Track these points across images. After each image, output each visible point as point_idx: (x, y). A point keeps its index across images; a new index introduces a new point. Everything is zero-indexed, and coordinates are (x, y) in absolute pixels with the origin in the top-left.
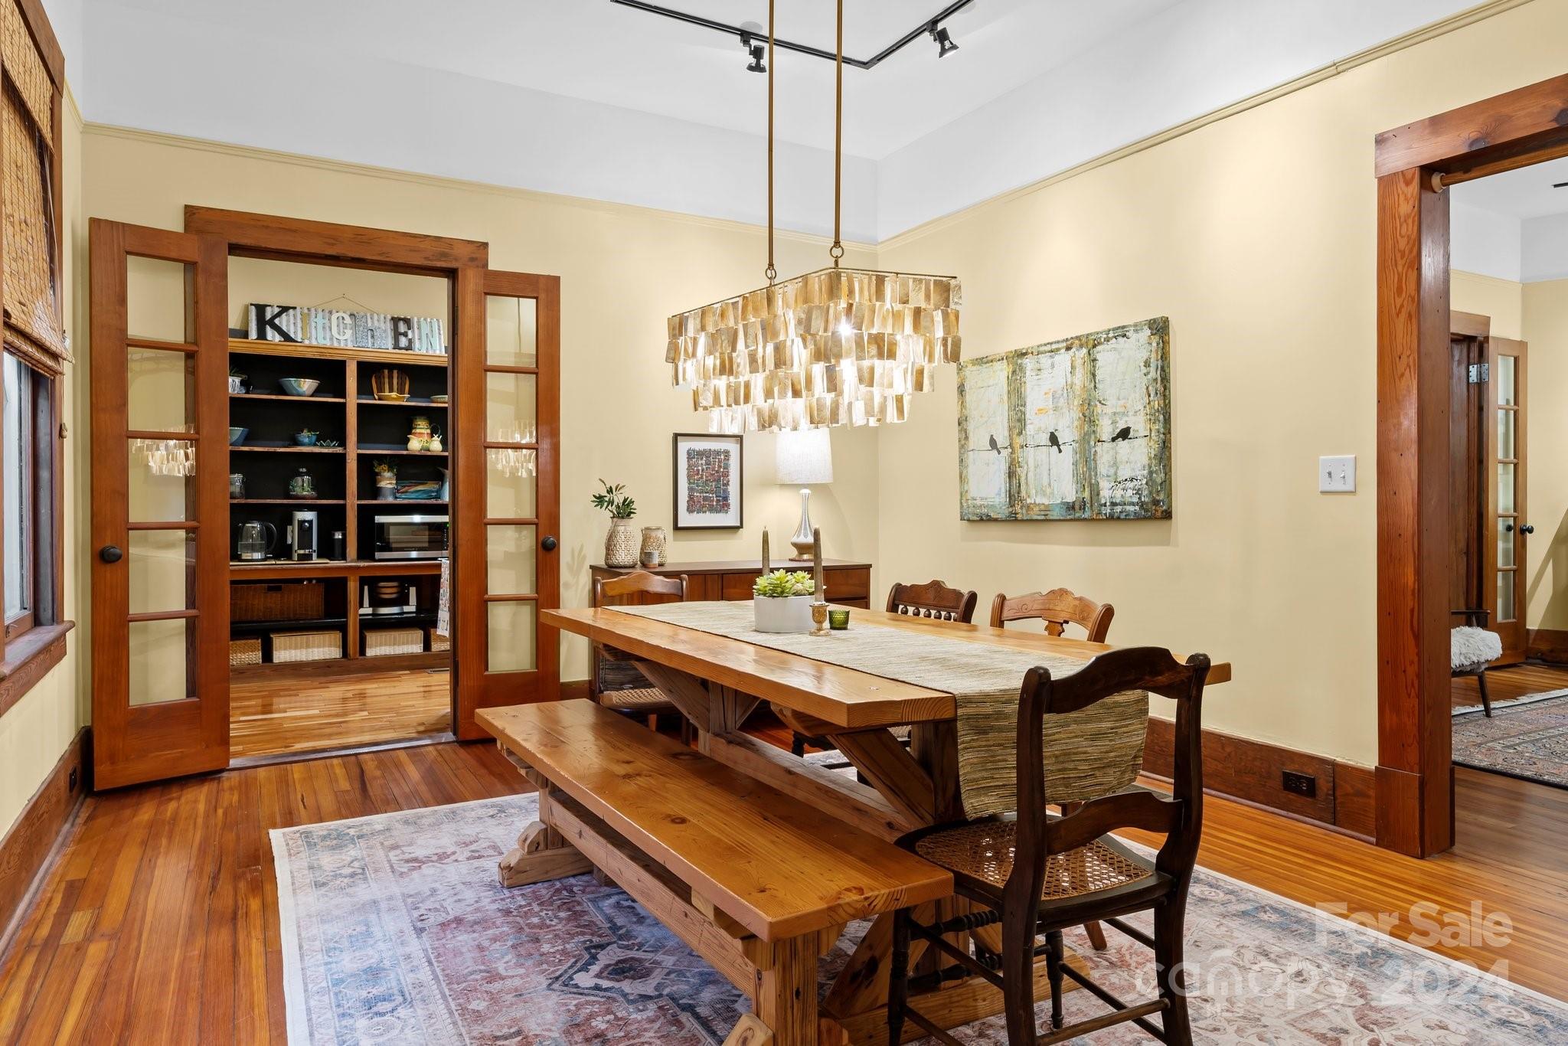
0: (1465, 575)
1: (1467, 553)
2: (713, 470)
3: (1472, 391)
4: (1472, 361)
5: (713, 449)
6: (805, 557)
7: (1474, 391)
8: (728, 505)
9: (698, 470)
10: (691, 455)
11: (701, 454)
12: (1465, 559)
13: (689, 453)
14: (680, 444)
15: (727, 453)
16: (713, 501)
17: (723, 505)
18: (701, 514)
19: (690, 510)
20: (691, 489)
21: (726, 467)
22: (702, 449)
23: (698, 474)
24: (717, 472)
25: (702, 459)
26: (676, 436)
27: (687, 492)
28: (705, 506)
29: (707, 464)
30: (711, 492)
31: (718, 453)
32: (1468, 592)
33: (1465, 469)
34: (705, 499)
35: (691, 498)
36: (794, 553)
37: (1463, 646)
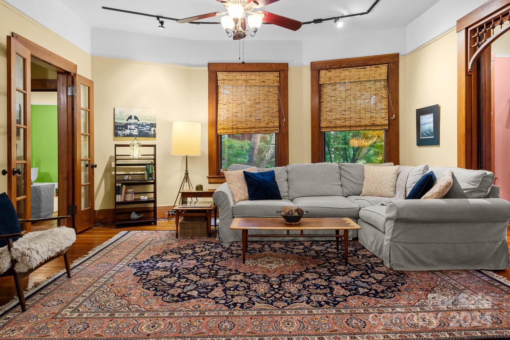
0: (66, 190)
1: (67, 179)
3: (69, 99)
4: (68, 84)
7: (70, 99)
12: (66, 182)
32: (68, 198)
33: (66, 137)
37: (50, 245)
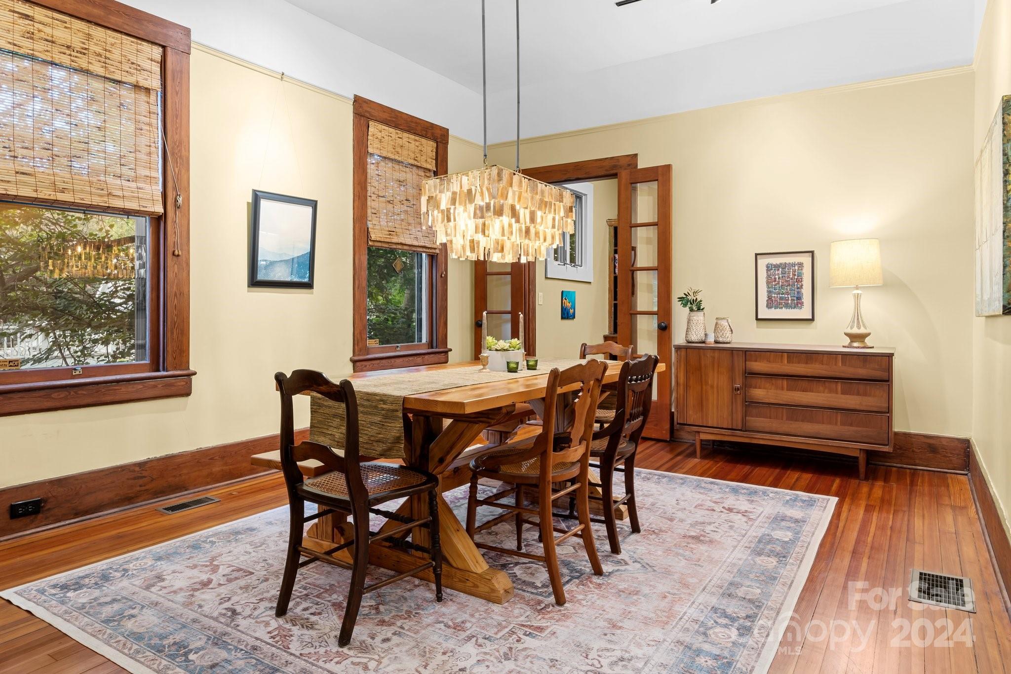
2: (788, 277)
5: (787, 262)
6: (855, 344)
8: (802, 304)
9: (775, 278)
10: (769, 268)
11: (777, 267)
13: (767, 267)
14: (759, 261)
15: (801, 265)
16: (788, 300)
17: (798, 302)
18: (778, 310)
19: (769, 306)
20: (769, 292)
21: (800, 275)
22: (778, 263)
23: (775, 281)
24: (792, 279)
25: (778, 270)
26: (756, 255)
27: (766, 294)
28: (781, 304)
29: (782, 273)
30: (787, 293)
31: (793, 265)
34: (781, 299)
35: (770, 298)
36: (847, 341)
